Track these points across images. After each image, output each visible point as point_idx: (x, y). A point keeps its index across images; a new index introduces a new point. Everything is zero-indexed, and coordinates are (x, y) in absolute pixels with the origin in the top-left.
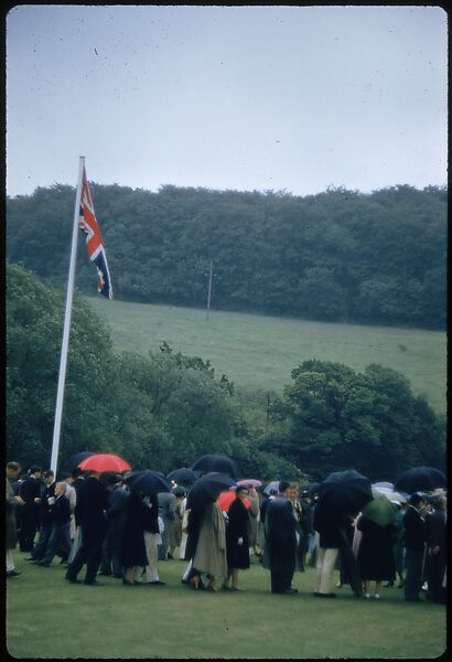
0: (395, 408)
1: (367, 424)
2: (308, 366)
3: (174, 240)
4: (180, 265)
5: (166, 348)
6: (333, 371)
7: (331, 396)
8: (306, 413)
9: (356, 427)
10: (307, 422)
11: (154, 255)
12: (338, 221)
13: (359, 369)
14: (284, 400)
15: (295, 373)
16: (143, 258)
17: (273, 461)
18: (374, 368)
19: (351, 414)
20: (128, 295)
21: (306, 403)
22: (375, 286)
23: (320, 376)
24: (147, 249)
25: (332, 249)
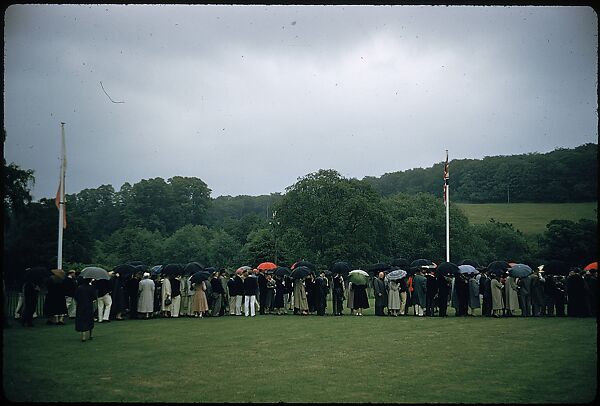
2: (553, 222)
3: (491, 177)
4: (495, 187)
5: (492, 220)
6: (563, 223)
7: (565, 233)
8: (555, 242)
10: (556, 245)
11: (484, 184)
12: (561, 161)
13: (576, 221)
14: (545, 238)
15: (548, 226)
16: (479, 186)
18: (583, 220)
19: (574, 240)
20: (475, 201)
21: (554, 238)
22: (580, 186)
23: (559, 226)
24: (481, 182)
25: (559, 173)
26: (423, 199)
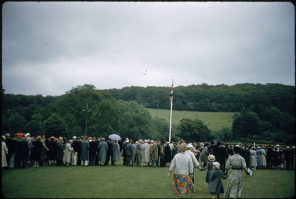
0: (201, 127)
1: (196, 130)
2: (183, 119)
3: (150, 96)
4: (152, 101)
6: (189, 120)
7: (188, 125)
8: (184, 129)
9: (194, 131)
10: (184, 130)
11: (147, 99)
12: (182, 91)
13: (193, 120)
14: (179, 127)
15: (181, 121)
16: (144, 100)
17: (178, 138)
18: (196, 120)
19: (192, 129)
21: (183, 127)
22: (190, 104)
23: (186, 121)
24: (145, 98)
25: (181, 97)
26: (132, 104)
